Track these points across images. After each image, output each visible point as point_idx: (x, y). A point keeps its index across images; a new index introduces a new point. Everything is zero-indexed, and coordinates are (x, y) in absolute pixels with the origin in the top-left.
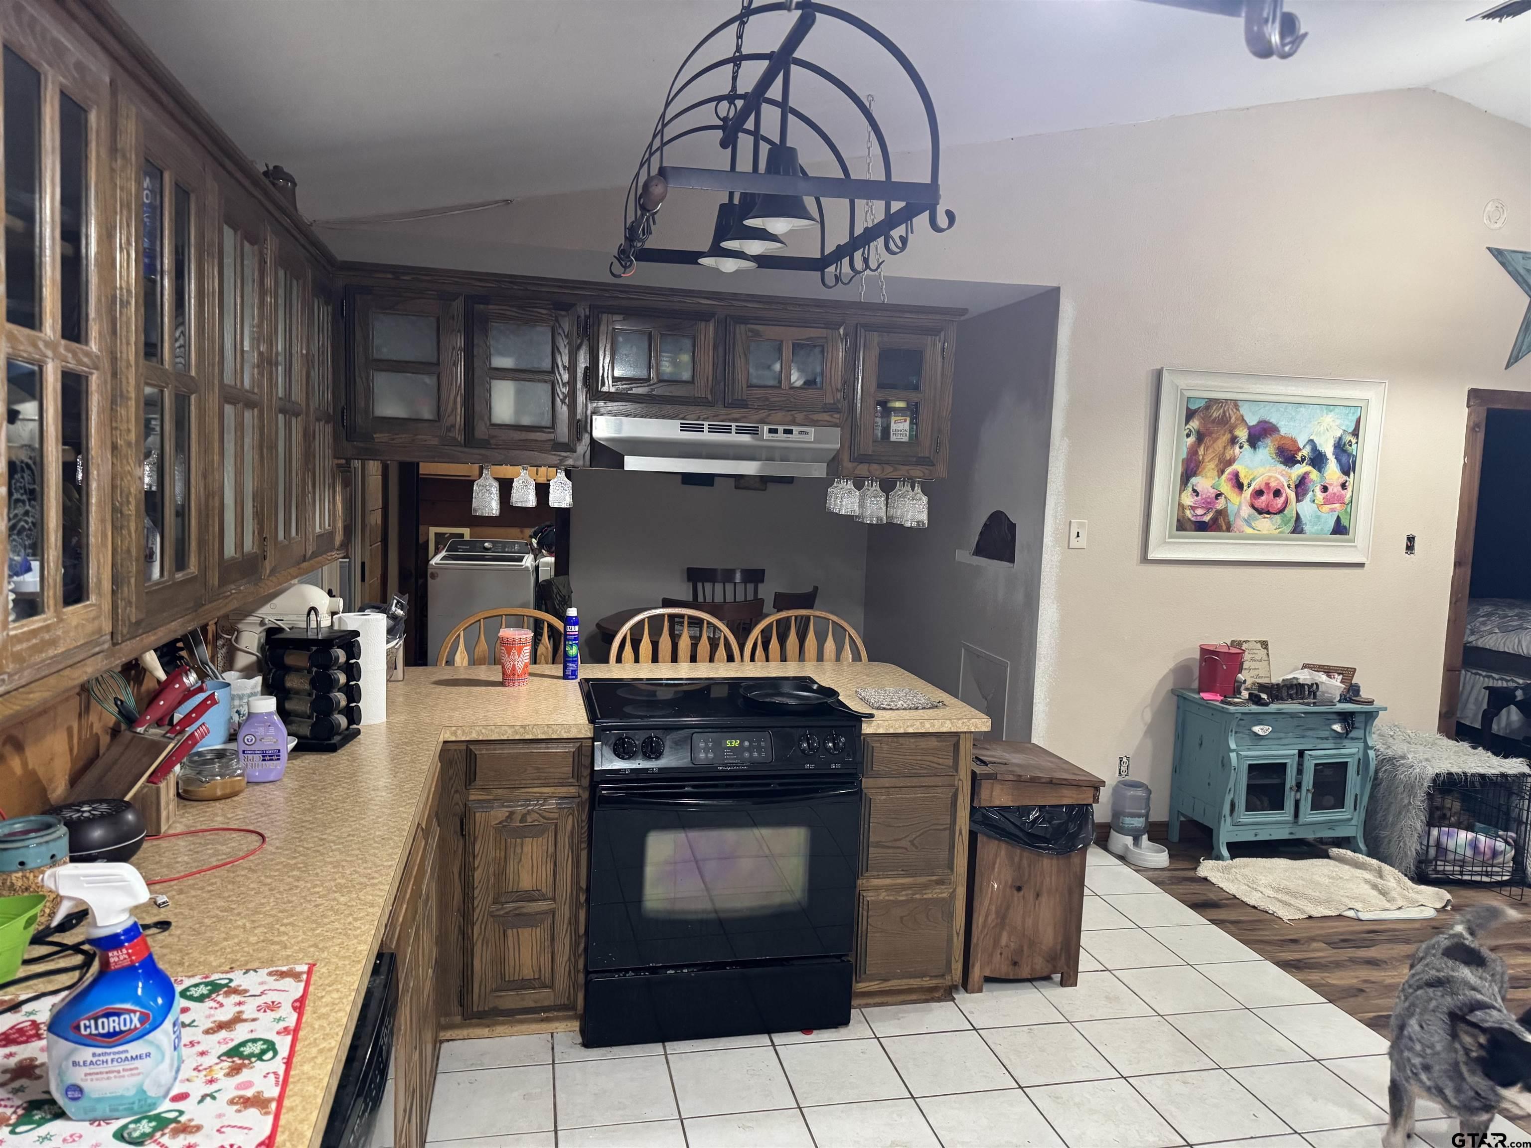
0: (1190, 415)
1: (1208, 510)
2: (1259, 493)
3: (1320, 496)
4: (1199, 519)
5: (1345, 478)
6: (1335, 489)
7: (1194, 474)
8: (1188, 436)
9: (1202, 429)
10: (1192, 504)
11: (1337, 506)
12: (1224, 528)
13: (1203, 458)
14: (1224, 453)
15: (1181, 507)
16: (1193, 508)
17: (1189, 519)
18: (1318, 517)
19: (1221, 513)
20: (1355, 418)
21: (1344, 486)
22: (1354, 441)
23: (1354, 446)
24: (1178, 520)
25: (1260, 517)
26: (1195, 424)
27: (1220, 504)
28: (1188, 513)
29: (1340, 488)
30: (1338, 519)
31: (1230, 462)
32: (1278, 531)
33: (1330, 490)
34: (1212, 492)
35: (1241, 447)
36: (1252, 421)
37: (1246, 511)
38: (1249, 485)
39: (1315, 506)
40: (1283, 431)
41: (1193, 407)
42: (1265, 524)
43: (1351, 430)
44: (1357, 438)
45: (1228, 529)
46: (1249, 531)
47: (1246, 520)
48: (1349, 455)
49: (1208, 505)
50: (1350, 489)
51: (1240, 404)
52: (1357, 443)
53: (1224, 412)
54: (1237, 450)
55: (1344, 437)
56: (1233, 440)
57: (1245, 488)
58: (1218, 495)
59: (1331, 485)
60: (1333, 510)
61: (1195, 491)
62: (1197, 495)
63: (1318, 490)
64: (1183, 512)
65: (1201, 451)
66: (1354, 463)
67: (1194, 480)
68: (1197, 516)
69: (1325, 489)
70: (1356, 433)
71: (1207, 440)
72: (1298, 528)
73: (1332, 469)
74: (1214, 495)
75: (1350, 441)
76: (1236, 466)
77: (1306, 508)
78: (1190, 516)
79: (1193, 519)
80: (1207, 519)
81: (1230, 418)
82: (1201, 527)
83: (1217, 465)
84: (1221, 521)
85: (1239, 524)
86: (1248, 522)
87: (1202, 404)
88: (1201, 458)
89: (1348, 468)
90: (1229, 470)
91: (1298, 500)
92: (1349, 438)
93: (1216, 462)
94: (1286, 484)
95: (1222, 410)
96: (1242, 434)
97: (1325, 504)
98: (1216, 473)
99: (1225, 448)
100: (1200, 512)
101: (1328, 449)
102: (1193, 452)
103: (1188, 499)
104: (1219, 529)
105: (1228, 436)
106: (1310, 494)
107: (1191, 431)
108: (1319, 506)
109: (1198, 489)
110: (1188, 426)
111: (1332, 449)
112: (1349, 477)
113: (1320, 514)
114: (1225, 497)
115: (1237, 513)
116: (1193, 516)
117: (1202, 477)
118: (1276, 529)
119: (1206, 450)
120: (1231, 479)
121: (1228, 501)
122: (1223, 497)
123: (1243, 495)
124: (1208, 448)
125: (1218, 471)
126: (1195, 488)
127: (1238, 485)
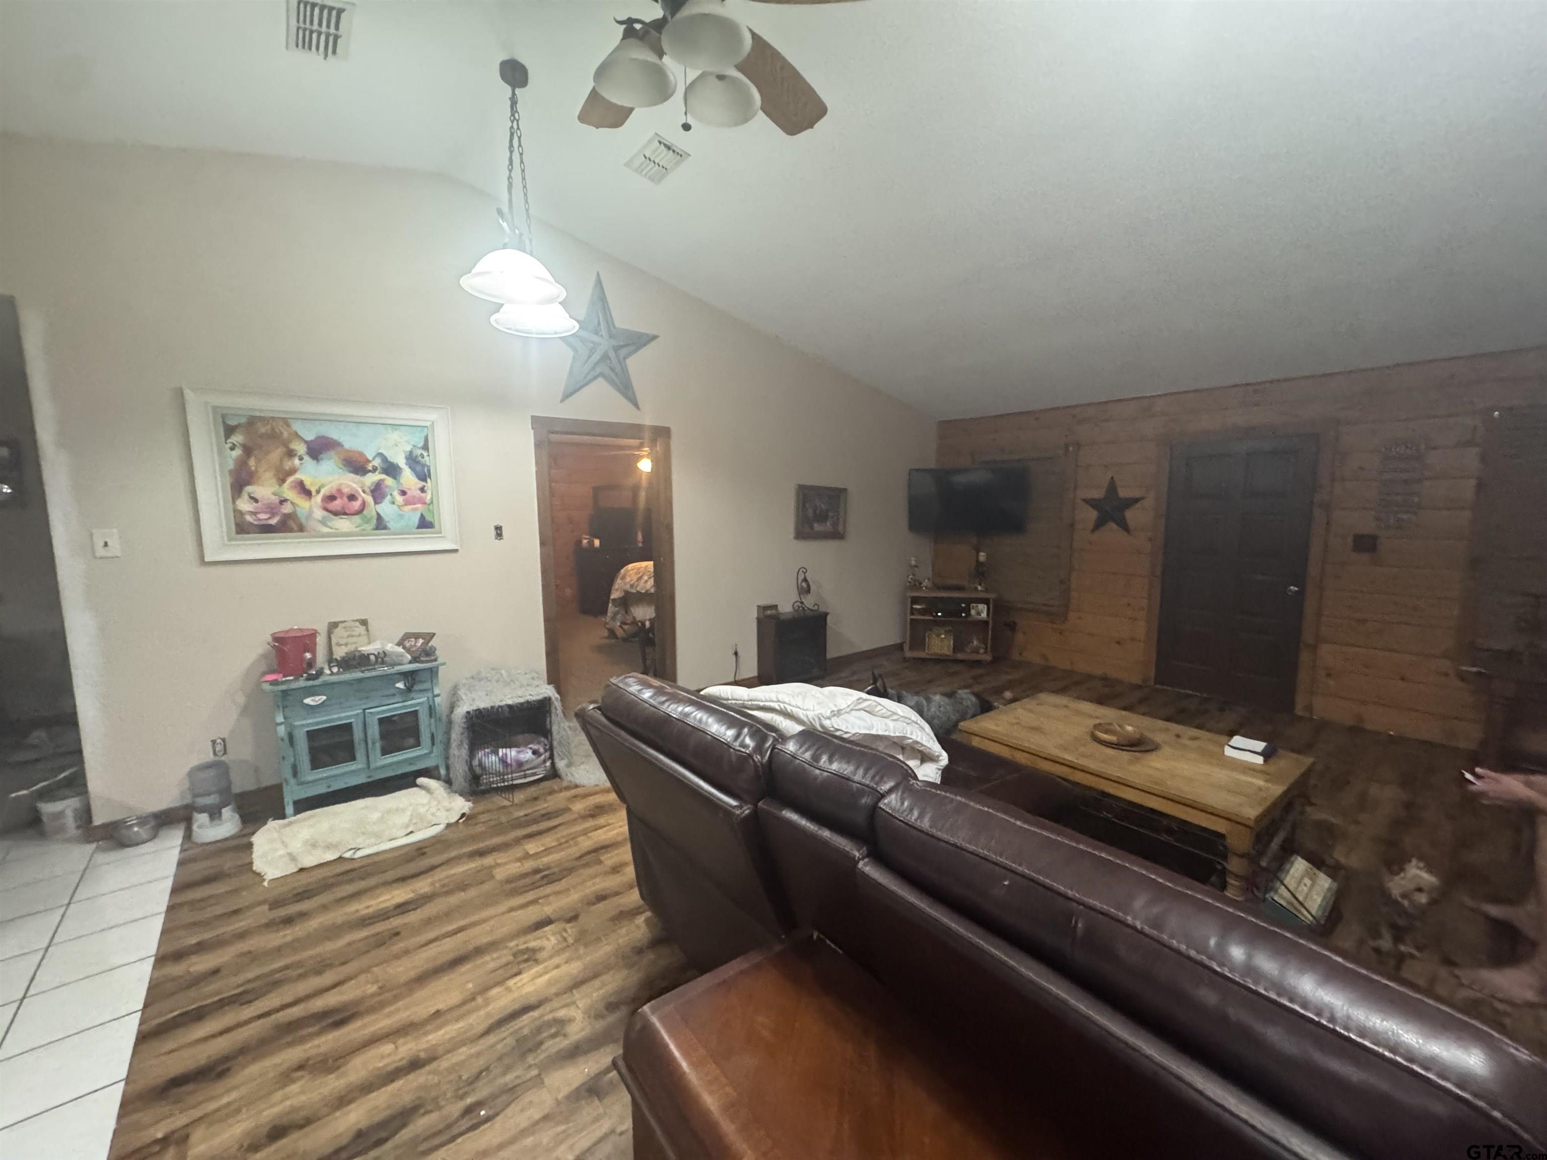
0: (230, 431)
1: (273, 515)
2: (331, 498)
3: (400, 499)
4: (262, 522)
5: (423, 483)
6: (414, 492)
7: (249, 483)
8: (232, 449)
9: (248, 442)
10: (252, 510)
11: (419, 506)
12: (296, 528)
13: (256, 468)
14: (281, 465)
15: (238, 514)
16: (254, 513)
17: (251, 524)
18: (401, 516)
19: (287, 517)
20: (423, 436)
21: (422, 490)
22: (425, 454)
23: (426, 458)
24: (236, 524)
25: (334, 517)
26: (238, 438)
27: (287, 509)
28: (249, 518)
29: (419, 492)
30: (422, 517)
31: (293, 471)
32: (358, 529)
33: (409, 493)
34: (275, 499)
35: (301, 459)
37: (319, 513)
38: (318, 492)
39: (395, 507)
40: (347, 446)
42: (344, 524)
43: (421, 444)
44: (428, 452)
45: (301, 529)
46: (326, 530)
47: (320, 521)
48: (424, 465)
49: (272, 510)
50: (429, 492)
51: (289, 421)
52: (428, 455)
53: (272, 427)
54: (297, 461)
55: (414, 451)
56: (291, 454)
57: (314, 493)
58: (283, 501)
59: (410, 489)
60: (415, 510)
61: (252, 498)
62: (256, 501)
63: (396, 493)
64: (242, 517)
65: (252, 462)
66: (429, 471)
67: (249, 489)
68: (259, 520)
69: (403, 493)
70: (426, 447)
71: (258, 453)
72: (380, 524)
73: (408, 478)
74: (277, 501)
75: (422, 454)
76: (298, 476)
77: (385, 508)
78: (251, 520)
79: (256, 523)
80: (273, 521)
81: (282, 433)
82: (267, 529)
83: (275, 475)
84: (291, 523)
85: (312, 525)
86: (323, 522)
87: (244, 420)
88: (253, 468)
89: (423, 475)
90: (290, 479)
91: (376, 503)
92: (420, 452)
93: (274, 471)
94: (360, 490)
95: (269, 427)
96: (301, 449)
97: (406, 505)
98: (274, 481)
99: (281, 460)
100: (262, 516)
101: (401, 461)
102: (242, 464)
103: (244, 505)
104: (290, 530)
105: (282, 450)
106: (389, 497)
107: (234, 444)
108: (399, 507)
109: (257, 496)
110: (229, 440)
111: (405, 461)
112: (426, 482)
113: (401, 512)
114: (292, 503)
115: (309, 515)
116: (255, 520)
117: (259, 485)
118: (357, 527)
119: (259, 461)
120: (296, 487)
121: (296, 506)
122: (289, 503)
123: (312, 500)
124: (260, 459)
125: (277, 480)
126: (252, 495)
127: (305, 492)
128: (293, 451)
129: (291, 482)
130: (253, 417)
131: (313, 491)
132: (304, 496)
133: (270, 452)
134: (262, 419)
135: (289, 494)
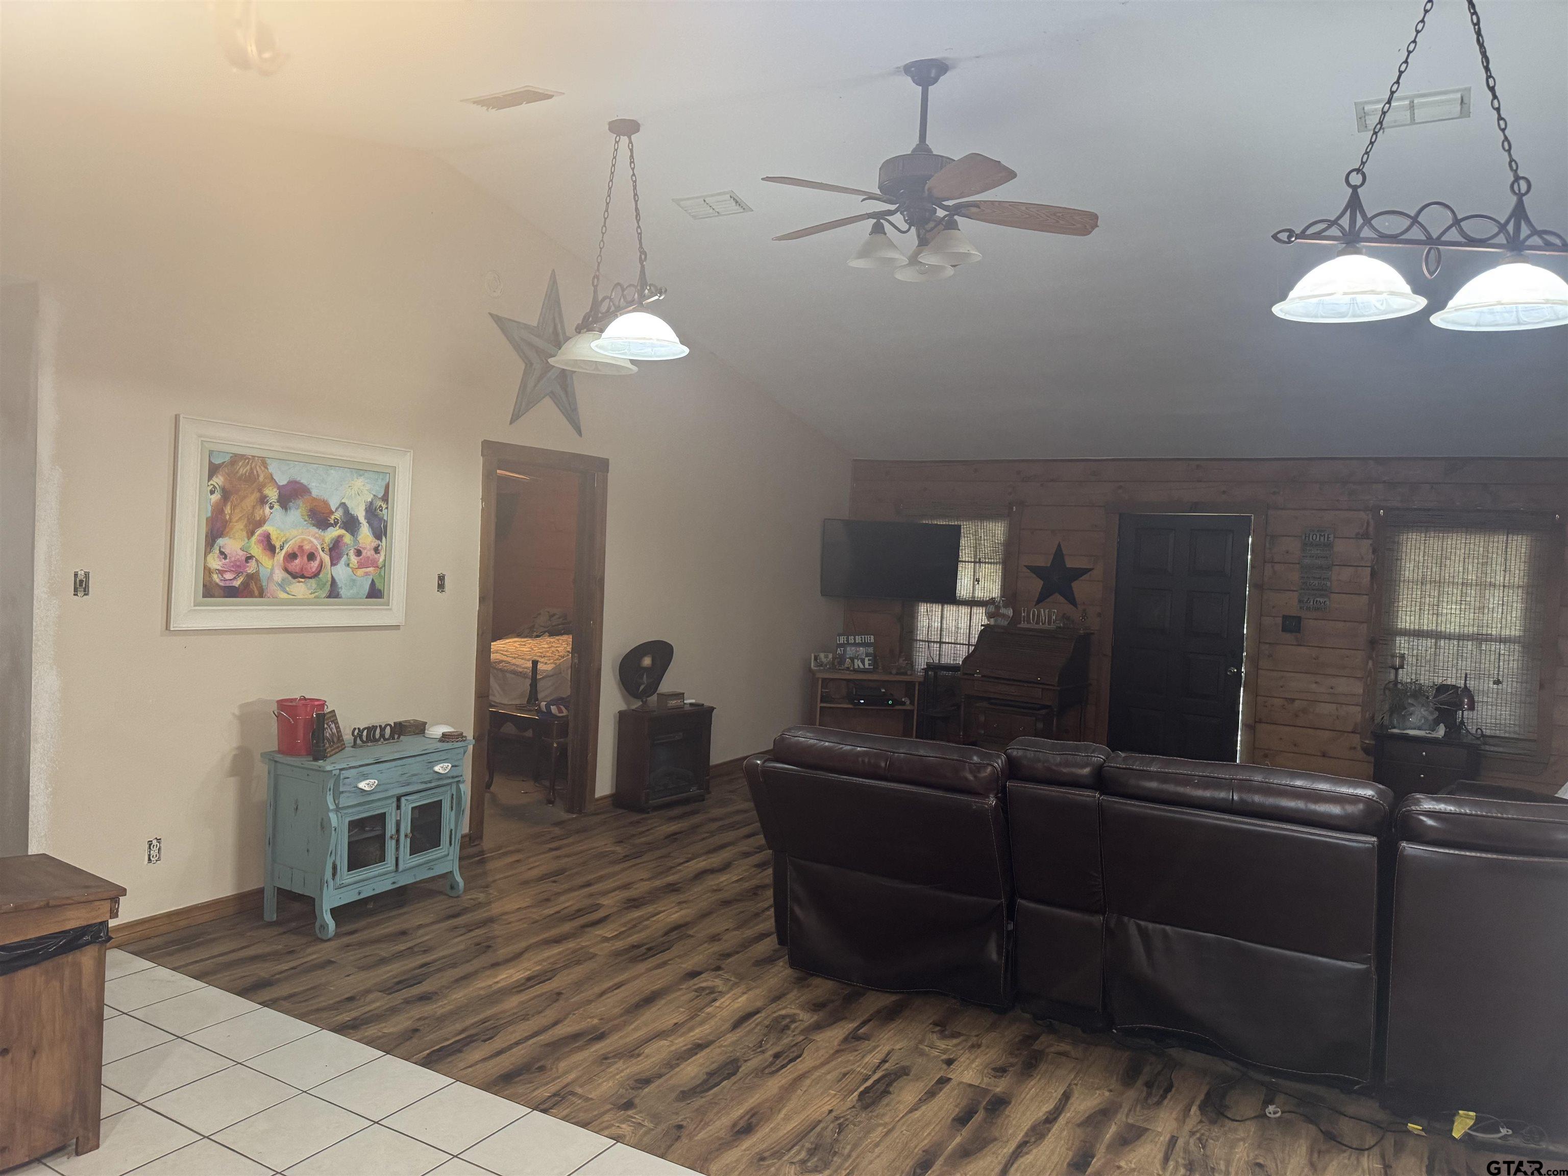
0: (213, 470)
1: (238, 574)
2: (292, 556)
3: (354, 560)
4: (228, 584)
5: (378, 542)
6: (368, 553)
7: (221, 535)
8: (212, 492)
9: (227, 486)
10: (219, 568)
11: (371, 569)
12: (256, 593)
13: (230, 518)
14: (252, 513)
15: (208, 571)
16: (221, 572)
17: (217, 584)
18: (353, 581)
19: (252, 577)
20: (384, 484)
21: (376, 550)
22: (384, 506)
23: (385, 511)
24: (204, 586)
25: (294, 581)
26: (218, 480)
27: (251, 568)
28: (216, 578)
29: (373, 552)
30: (373, 583)
31: (261, 522)
32: (313, 596)
33: (364, 553)
34: (242, 555)
35: (271, 508)
36: (282, 481)
37: (279, 575)
38: (282, 548)
39: (349, 569)
41: (217, 461)
42: (300, 589)
43: (380, 495)
44: (387, 503)
45: (261, 595)
46: (283, 595)
47: (279, 585)
48: (381, 519)
49: (238, 568)
50: (383, 553)
51: (268, 461)
52: (387, 508)
53: (251, 469)
54: (267, 510)
55: (374, 502)
56: (263, 500)
57: (277, 551)
58: (249, 558)
59: (364, 549)
60: (367, 574)
61: (222, 553)
62: (225, 558)
63: (352, 553)
64: (210, 577)
65: (228, 510)
66: (385, 527)
67: (220, 541)
68: (225, 580)
69: (359, 553)
70: (385, 498)
71: (233, 498)
72: (334, 592)
73: (365, 533)
74: (244, 558)
75: (381, 506)
76: (267, 528)
77: (341, 572)
78: (217, 581)
79: (222, 584)
80: (237, 583)
81: (258, 476)
82: (231, 592)
83: (246, 526)
84: (253, 586)
85: (273, 587)
86: (282, 586)
87: (227, 458)
88: (228, 517)
89: (380, 532)
90: (259, 531)
91: (333, 564)
92: (379, 503)
93: (245, 521)
94: (319, 548)
95: (248, 467)
96: (272, 494)
97: (359, 567)
98: (245, 534)
99: (254, 507)
100: (228, 576)
101: (360, 513)
102: (218, 511)
103: (215, 563)
104: (251, 595)
105: (256, 495)
107: (214, 487)
108: (353, 570)
109: (226, 551)
110: (211, 482)
111: (364, 513)
112: (381, 542)
113: (354, 577)
114: (257, 560)
115: (270, 578)
116: (221, 580)
117: (230, 538)
118: (311, 594)
119: (233, 508)
120: (262, 541)
121: (259, 564)
122: (254, 560)
123: (275, 558)
124: (235, 506)
125: (247, 532)
126: (222, 550)
127: (270, 547)
128: (266, 497)
129: (259, 535)
130: (236, 455)
131: (278, 546)
132: (268, 553)
133: (245, 497)
134: (242, 457)
135: (256, 550)
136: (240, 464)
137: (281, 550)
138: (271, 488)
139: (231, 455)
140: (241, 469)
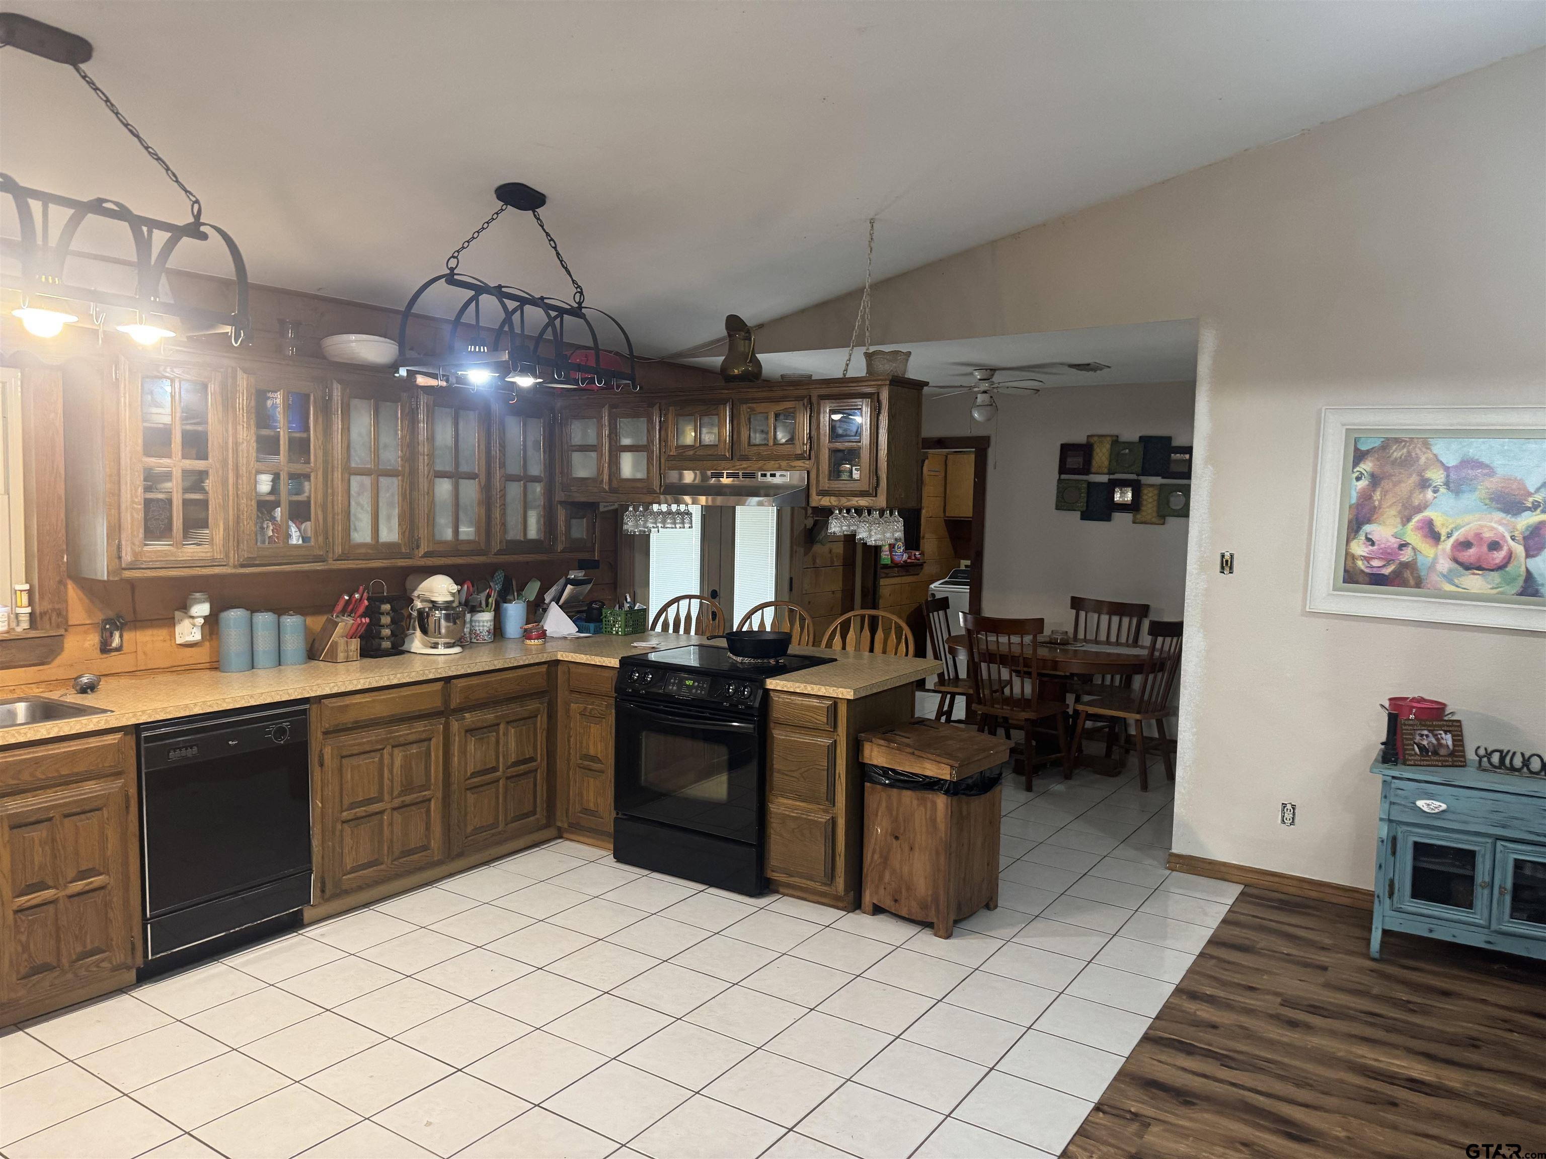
0: (1359, 456)
1: (1389, 562)
2: (1465, 545)
4: (1375, 571)
7: (1369, 521)
8: (1358, 479)
9: (1377, 471)
10: (1366, 554)
12: (1412, 582)
13: (1380, 504)
14: (1410, 497)
15: (1351, 557)
16: (1367, 559)
17: (1362, 571)
19: (1405, 565)
24: (1346, 571)
25: (1465, 572)
26: (1366, 466)
27: (1406, 556)
28: (1360, 564)
31: (1419, 509)
32: (1496, 591)
34: (1394, 543)
35: (1435, 491)
36: (1451, 461)
37: (1445, 565)
38: (1449, 536)
40: (1503, 472)
41: (1363, 447)
42: (1475, 582)
45: (1418, 584)
46: (1449, 588)
47: (1444, 576)
49: (1388, 556)
53: (1409, 452)
54: (1429, 494)
56: (1424, 484)
57: (1443, 538)
58: (1403, 546)
61: (1368, 539)
62: (1373, 544)
64: (1354, 563)
65: (1377, 496)
67: (1367, 528)
68: (1372, 567)
71: (1386, 484)
72: (1528, 589)
74: (1396, 546)
76: (1428, 513)
78: (1363, 567)
79: (1367, 571)
80: (1387, 571)
81: (1418, 458)
82: (1377, 580)
83: (1400, 512)
84: (1407, 574)
85: (1435, 578)
86: (1449, 578)
87: (1377, 443)
88: (1377, 503)
90: (1417, 518)
91: (1528, 556)
93: (1400, 507)
94: (1508, 536)
95: (1405, 450)
96: (1437, 477)
99: (1411, 492)
100: (1376, 563)
102: (1366, 497)
103: (1359, 548)
104: (1404, 584)
105: (1415, 478)
107: (1361, 473)
109: (1374, 537)
110: (1358, 469)
114: (1414, 549)
115: (1432, 567)
116: (1367, 567)
117: (1380, 524)
118: (1493, 589)
119: (1385, 493)
120: (1422, 528)
121: (1418, 553)
122: (1410, 548)
123: (1440, 547)
124: (1387, 492)
125: (1402, 518)
126: (1369, 536)
127: (1432, 534)
128: (1428, 480)
129: (1418, 522)
130: (1388, 439)
131: (1443, 532)
132: (1430, 541)
133: (1400, 482)
134: (1397, 441)
135: (1413, 537)
136: (1394, 448)
137: (1448, 537)
138: (1435, 470)
139: (1383, 440)
140: (1395, 454)
